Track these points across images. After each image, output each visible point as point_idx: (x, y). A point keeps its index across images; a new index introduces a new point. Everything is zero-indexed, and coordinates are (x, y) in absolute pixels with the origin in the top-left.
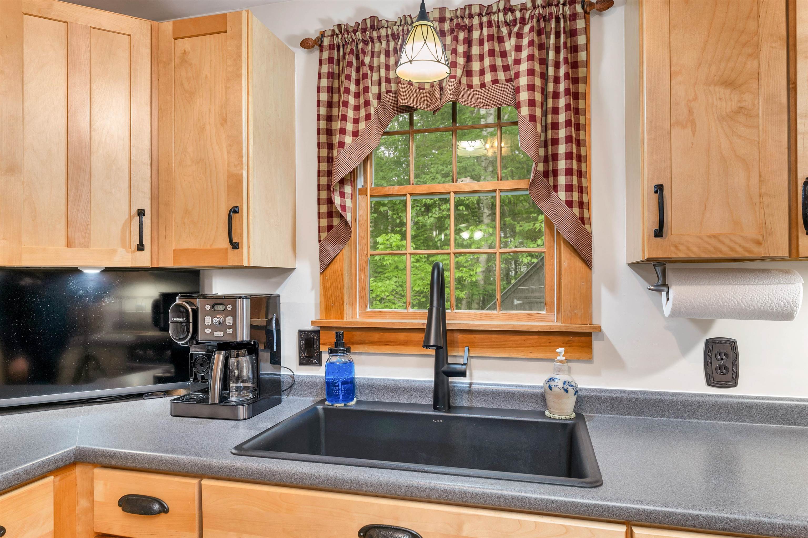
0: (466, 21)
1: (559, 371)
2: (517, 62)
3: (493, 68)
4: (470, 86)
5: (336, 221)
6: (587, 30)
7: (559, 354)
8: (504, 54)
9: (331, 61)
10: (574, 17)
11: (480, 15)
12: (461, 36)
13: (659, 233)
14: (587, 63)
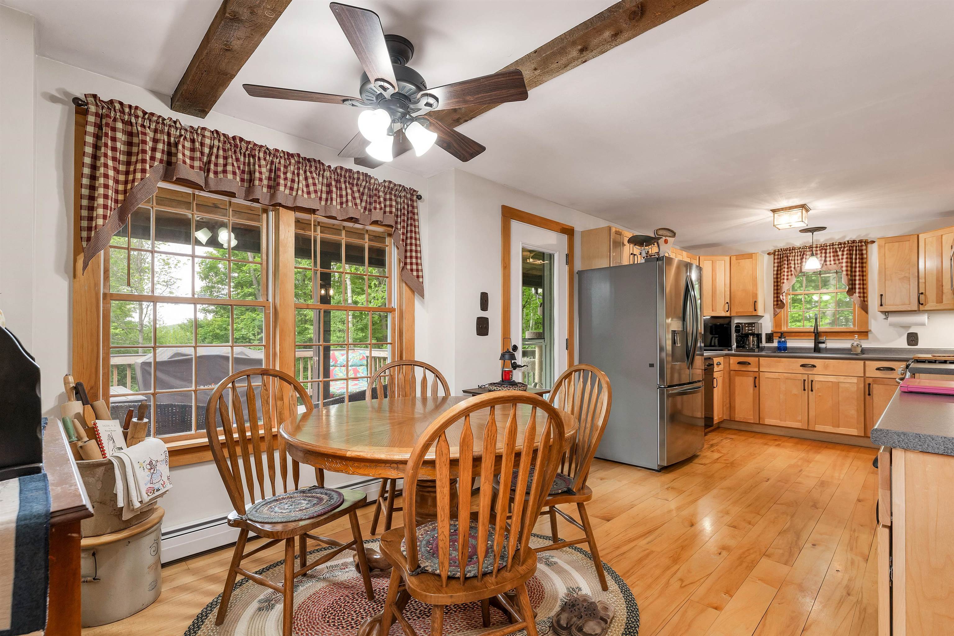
0: (825, 247)
1: (855, 341)
2: (842, 259)
3: (834, 260)
4: (826, 265)
5: (779, 303)
6: (866, 249)
7: (855, 337)
8: (838, 256)
9: (778, 259)
10: (862, 246)
11: (830, 246)
12: (823, 251)
13: (881, 305)
14: (866, 258)
